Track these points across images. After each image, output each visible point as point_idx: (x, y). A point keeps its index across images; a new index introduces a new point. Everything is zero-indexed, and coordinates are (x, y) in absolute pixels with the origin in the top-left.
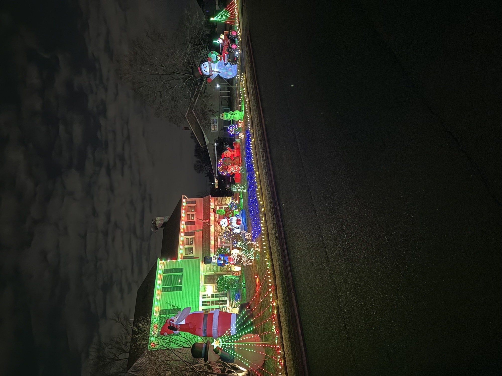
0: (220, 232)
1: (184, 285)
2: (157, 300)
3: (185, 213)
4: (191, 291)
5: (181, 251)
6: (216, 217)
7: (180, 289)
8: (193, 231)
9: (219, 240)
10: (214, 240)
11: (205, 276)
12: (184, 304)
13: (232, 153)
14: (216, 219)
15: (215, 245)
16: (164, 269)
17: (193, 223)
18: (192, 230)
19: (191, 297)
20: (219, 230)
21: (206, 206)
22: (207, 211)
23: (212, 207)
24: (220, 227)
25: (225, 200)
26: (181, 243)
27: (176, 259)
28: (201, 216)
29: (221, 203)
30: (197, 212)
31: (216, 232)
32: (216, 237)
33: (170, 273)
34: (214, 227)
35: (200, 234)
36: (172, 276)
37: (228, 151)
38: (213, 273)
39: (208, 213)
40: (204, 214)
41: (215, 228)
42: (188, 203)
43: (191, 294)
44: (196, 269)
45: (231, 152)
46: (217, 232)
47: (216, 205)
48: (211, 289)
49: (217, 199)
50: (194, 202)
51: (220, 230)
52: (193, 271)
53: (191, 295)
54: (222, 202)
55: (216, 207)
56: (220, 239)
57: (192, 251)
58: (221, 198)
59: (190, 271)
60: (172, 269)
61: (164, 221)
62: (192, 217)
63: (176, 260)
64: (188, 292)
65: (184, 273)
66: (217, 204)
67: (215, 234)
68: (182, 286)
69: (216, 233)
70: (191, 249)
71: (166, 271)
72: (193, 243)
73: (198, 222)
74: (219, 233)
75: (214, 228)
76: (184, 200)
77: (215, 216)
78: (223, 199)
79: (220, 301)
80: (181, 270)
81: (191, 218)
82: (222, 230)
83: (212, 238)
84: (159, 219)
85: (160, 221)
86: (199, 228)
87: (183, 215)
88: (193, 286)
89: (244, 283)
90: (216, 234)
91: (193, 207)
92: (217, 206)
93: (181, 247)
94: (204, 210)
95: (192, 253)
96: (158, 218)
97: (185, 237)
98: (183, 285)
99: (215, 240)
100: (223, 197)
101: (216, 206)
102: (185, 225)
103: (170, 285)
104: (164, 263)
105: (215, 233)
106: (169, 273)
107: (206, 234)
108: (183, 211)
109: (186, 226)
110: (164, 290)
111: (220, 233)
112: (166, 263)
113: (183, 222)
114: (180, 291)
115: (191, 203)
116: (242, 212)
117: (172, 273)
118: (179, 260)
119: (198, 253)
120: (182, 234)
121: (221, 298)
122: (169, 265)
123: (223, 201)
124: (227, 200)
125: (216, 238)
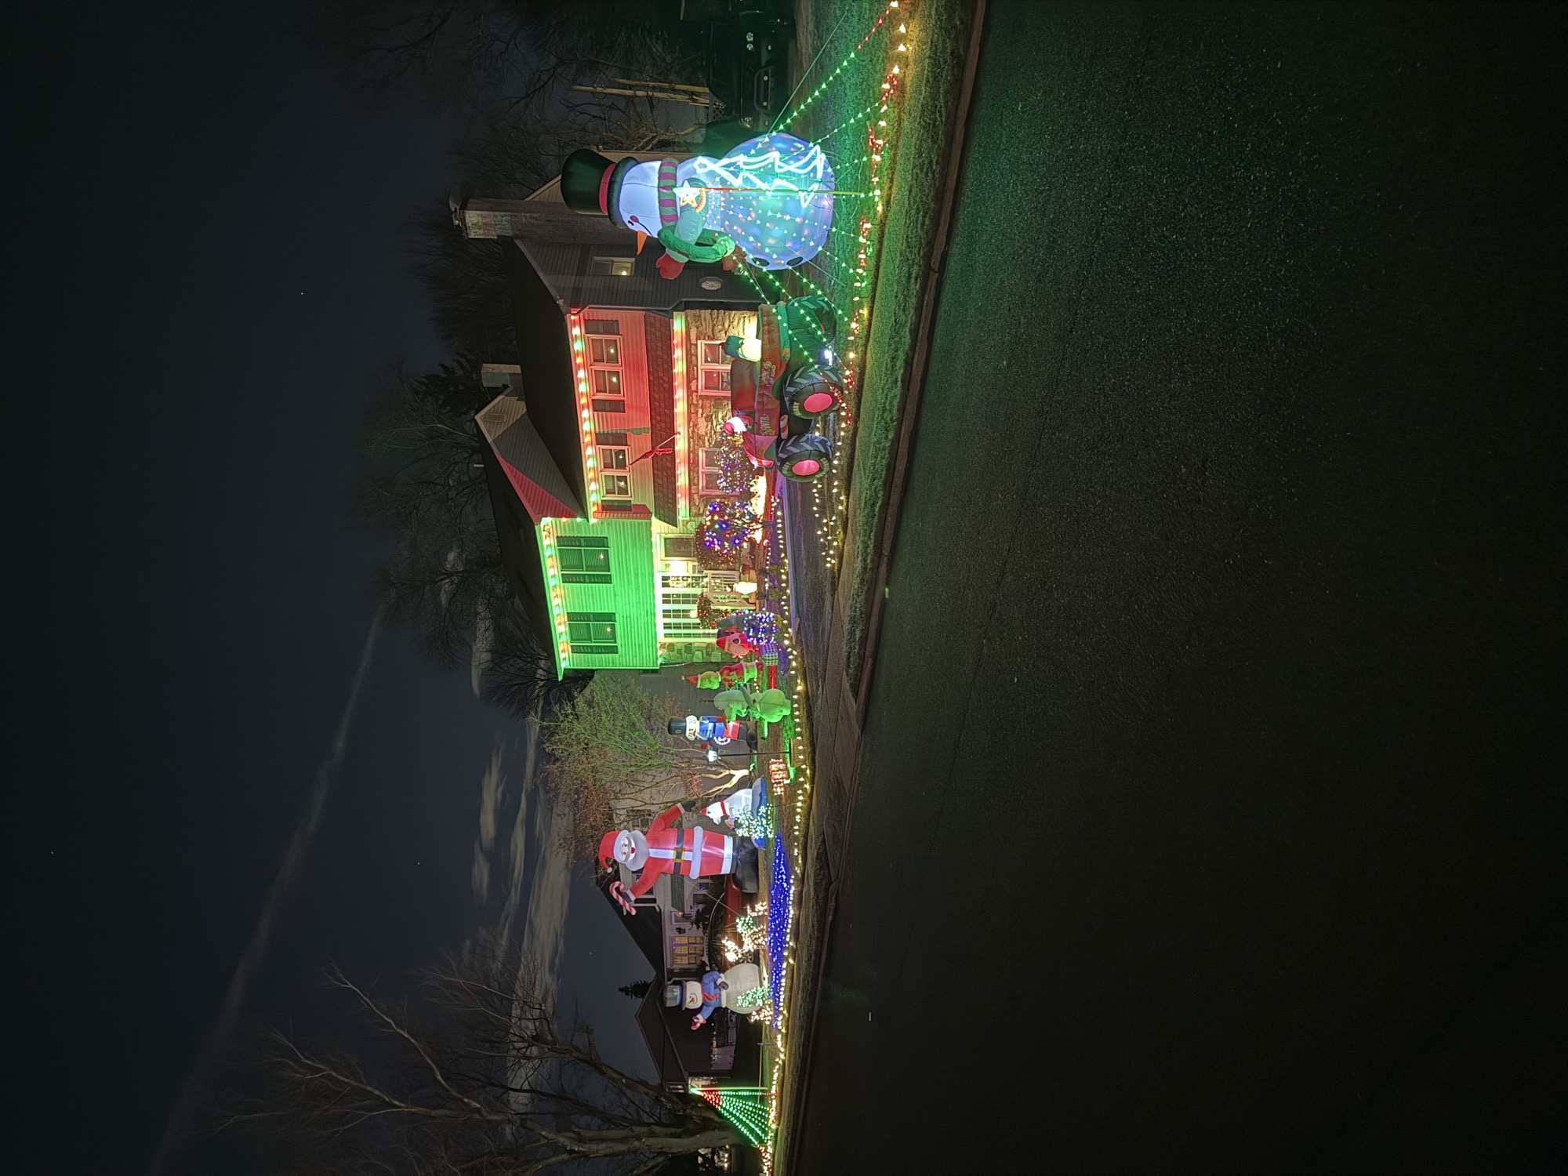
1: (616, 572)
2: (556, 595)
3: (587, 366)
4: (633, 584)
5: (594, 493)
6: (694, 389)
8: (622, 432)
11: (665, 540)
14: (694, 394)
15: (692, 477)
16: (556, 536)
17: (617, 407)
18: (616, 426)
19: (634, 595)
20: (702, 433)
24: (705, 424)
26: (589, 475)
27: (585, 516)
28: (643, 382)
29: (713, 334)
30: (627, 369)
31: (693, 438)
32: (694, 453)
35: (641, 442)
36: (580, 551)
41: (691, 425)
42: (590, 328)
43: (634, 589)
46: (696, 439)
47: (694, 341)
48: (682, 567)
49: (697, 316)
50: (612, 328)
51: (706, 433)
52: (634, 545)
53: (634, 592)
54: (716, 332)
56: (704, 454)
57: (626, 485)
59: (626, 545)
60: (579, 538)
64: (626, 585)
65: (612, 548)
67: (691, 445)
68: (610, 575)
69: (694, 442)
70: (622, 478)
71: (562, 541)
72: (625, 463)
73: (634, 404)
77: (689, 387)
78: (720, 318)
80: (602, 542)
86: (638, 422)
88: (636, 575)
91: (612, 344)
92: (696, 345)
94: (650, 363)
95: (626, 491)
97: (599, 446)
98: (613, 572)
99: (691, 461)
100: (722, 311)
104: (554, 524)
106: (572, 546)
109: (595, 413)
110: (567, 579)
111: (707, 443)
112: (558, 523)
113: (584, 401)
114: (608, 585)
117: (580, 545)
118: (592, 517)
119: (642, 494)
122: (567, 530)
123: (720, 327)
124: (735, 323)
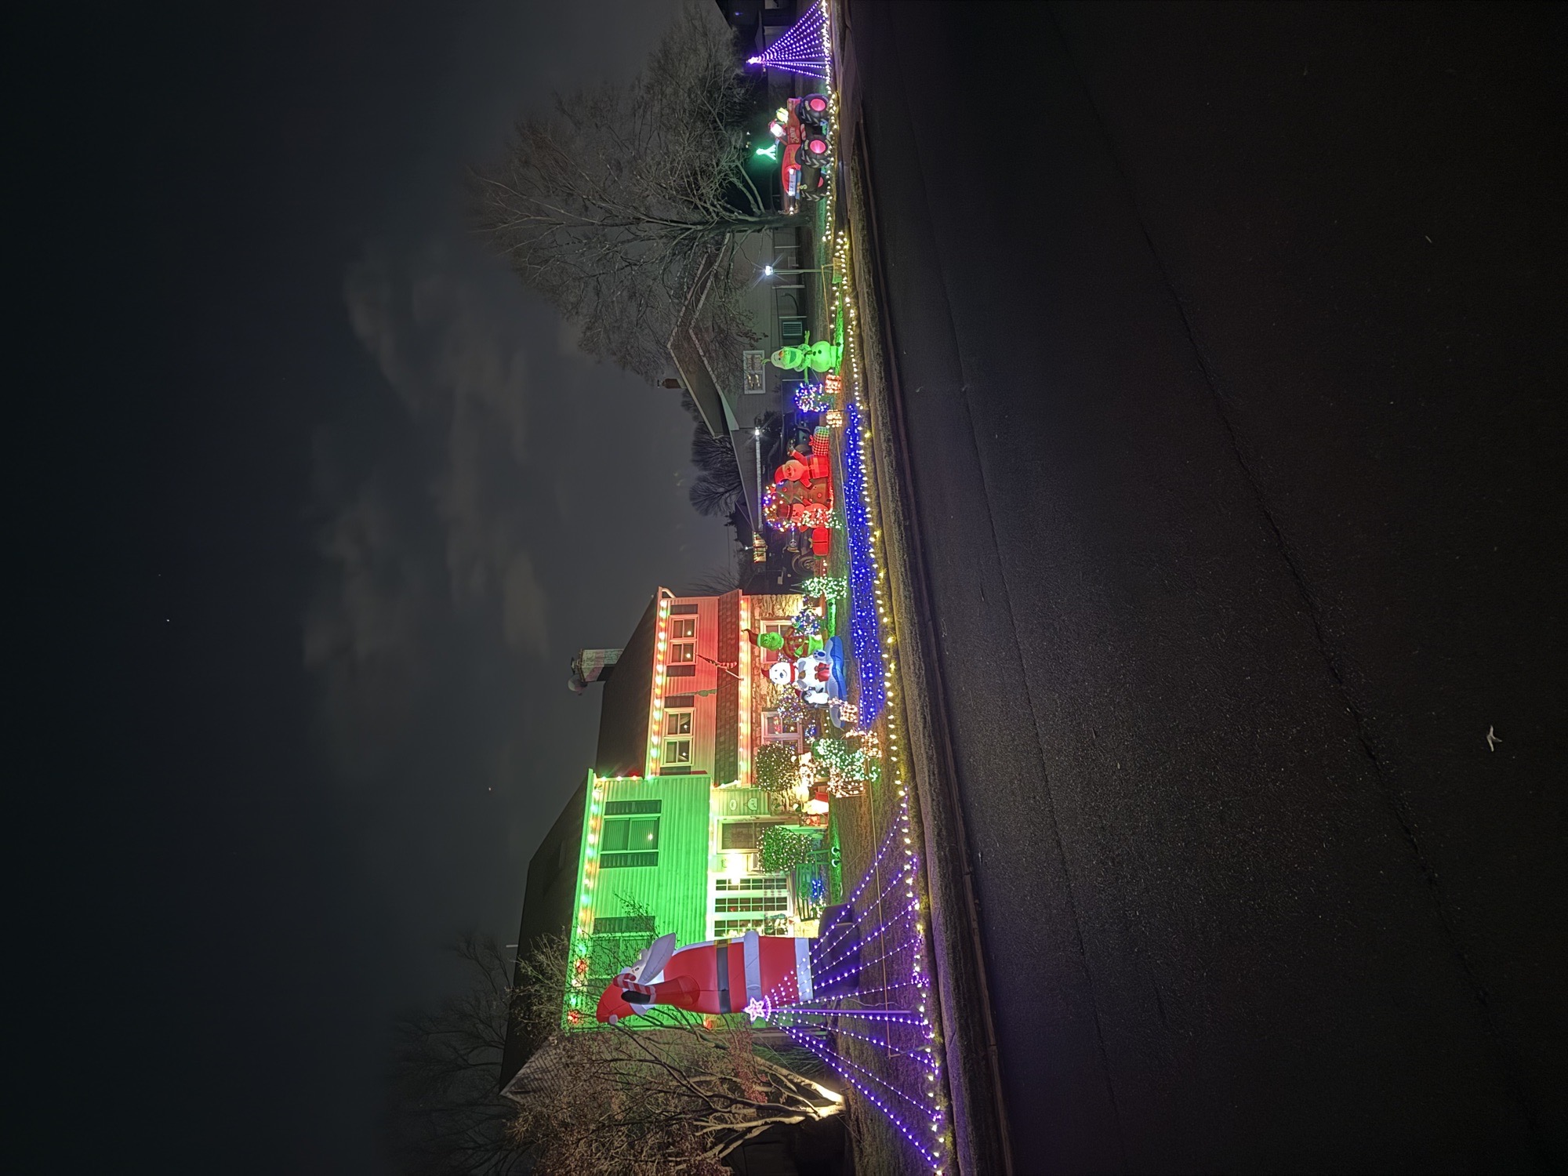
0: (768, 698)
1: (664, 850)
2: (587, 891)
3: (667, 640)
4: (683, 867)
5: (656, 752)
6: (756, 654)
7: (651, 859)
8: (690, 695)
9: (764, 722)
10: (752, 722)
11: (724, 825)
12: (663, 904)
13: (807, 468)
14: (757, 659)
15: (754, 738)
16: (605, 800)
17: (689, 671)
18: (685, 690)
19: (682, 884)
20: (764, 692)
21: (729, 620)
22: (729, 636)
23: (745, 624)
24: (767, 684)
25: (783, 604)
26: (653, 727)
27: (640, 772)
28: (713, 649)
29: (773, 612)
30: (701, 637)
31: (755, 698)
32: (756, 712)
33: (625, 813)
34: (752, 685)
35: (708, 704)
36: (628, 822)
37: (794, 461)
38: (748, 817)
39: (733, 642)
40: (721, 644)
41: (754, 685)
42: (675, 610)
43: (683, 876)
44: (698, 805)
45: (804, 464)
46: (758, 699)
47: (757, 617)
48: (739, 864)
49: (760, 601)
50: (693, 609)
51: (768, 693)
52: (689, 810)
53: (682, 879)
54: (776, 610)
55: (756, 625)
56: (766, 720)
57: (687, 753)
58: (771, 598)
59: (680, 809)
60: (630, 803)
61: (606, 662)
62: (685, 653)
63: (640, 778)
64: (674, 869)
65: (664, 816)
66: (761, 614)
67: (754, 704)
68: (658, 853)
69: (757, 702)
70: (684, 746)
71: (611, 808)
72: (689, 728)
73: (704, 669)
74: (766, 703)
75: (752, 687)
76: (663, 603)
77: (752, 653)
78: (778, 600)
79: (767, 900)
80: (654, 806)
81: (685, 657)
82: (774, 692)
83: (744, 715)
84: (590, 656)
85: (593, 663)
86: (705, 685)
87: (661, 646)
88: (688, 853)
89: (838, 848)
90: (756, 706)
91: (690, 624)
92: (759, 620)
93: (653, 739)
94: (721, 633)
95: (687, 757)
96: (588, 654)
97: (667, 710)
98: (661, 850)
99: (754, 721)
100: (779, 596)
101: (756, 622)
102: (667, 676)
103: (623, 849)
104: (607, 784)
105: (754, 700)
106: (621, 814)
107: (728, 704)
108: (662, 635)
109: (668, 678)
110: (606, 862)
111: (769, 703)
112: (612, 783)
113: (660, 668)
114: (653, 868)
115: (683, 611)
116: (834, 645)
117: (630, 813)
118: (649, 777)
119: (703, 758)
120: (657, 703)
121: (769, 891)
122: (620, 790)
123: (779, 607)
124: (791, 603)
125: (756, 717)
